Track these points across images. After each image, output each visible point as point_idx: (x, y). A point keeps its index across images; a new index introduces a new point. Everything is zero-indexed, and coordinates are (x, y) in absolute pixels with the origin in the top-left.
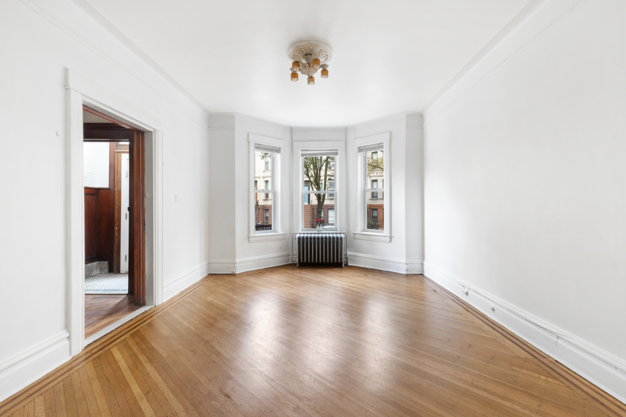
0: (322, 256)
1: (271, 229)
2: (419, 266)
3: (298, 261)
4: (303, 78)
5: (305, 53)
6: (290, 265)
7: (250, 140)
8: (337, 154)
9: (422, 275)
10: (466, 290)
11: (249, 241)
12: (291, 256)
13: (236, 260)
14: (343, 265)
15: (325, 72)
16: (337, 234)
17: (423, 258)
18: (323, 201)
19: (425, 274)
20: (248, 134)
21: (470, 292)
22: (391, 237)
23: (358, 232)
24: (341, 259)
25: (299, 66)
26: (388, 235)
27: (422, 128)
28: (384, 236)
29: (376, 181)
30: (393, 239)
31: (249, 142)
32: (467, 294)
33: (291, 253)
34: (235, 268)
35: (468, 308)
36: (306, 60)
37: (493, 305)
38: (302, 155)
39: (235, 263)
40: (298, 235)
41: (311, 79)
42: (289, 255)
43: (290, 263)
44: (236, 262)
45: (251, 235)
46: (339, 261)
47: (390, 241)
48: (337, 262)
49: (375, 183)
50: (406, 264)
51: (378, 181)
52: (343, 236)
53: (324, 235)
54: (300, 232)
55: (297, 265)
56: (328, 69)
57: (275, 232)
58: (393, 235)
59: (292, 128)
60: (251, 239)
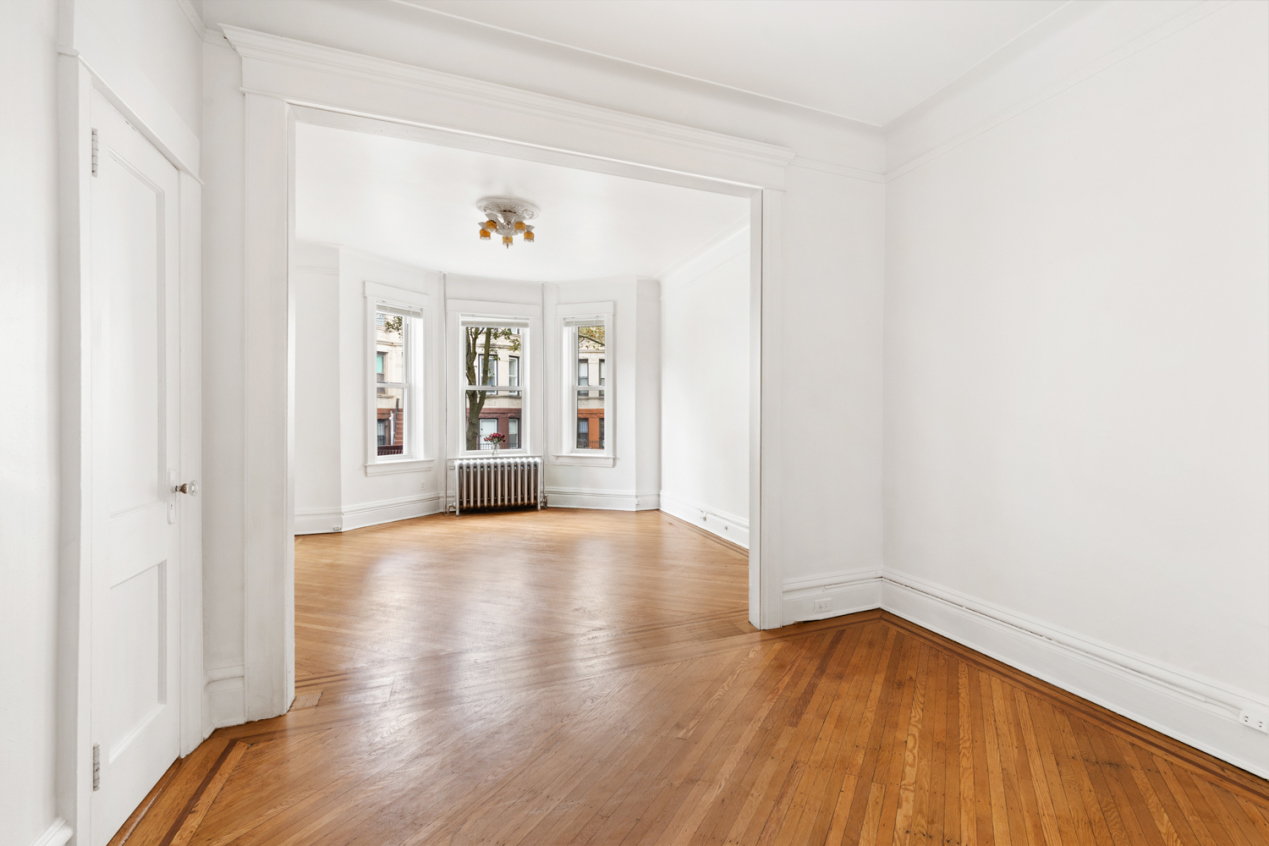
0: (503, 495)
1: (401, 452)
2: (655, 498)
3: (458, 506)
4: (496, 237)
5: (503, 209)
6: (442, 514)
7: (367, 294)
8: (525, 325)
9: (658, 510)
10: (704, 515)
11: (366, 474)
12: (441, 500)
13: (343, 507)
14: (539, 507)
15: (529, 236)
16: (527, 457)
17: (660, 487)
18: (482, 402)
19: (661, 509)
20: (364, 283)
21: (709, 516)
22: (614, 459)
23: (564, 453)
24: (536, 498)
25: (495, 227)
26: (611, 456)
27: (659, 302)
28: (605, 458)
29: (585, 361)
30: (618, 462)
31: (365, 297)
32: (705, 519)
33: (442, 494)
34: (341, 521)
35: (707, 535)
36: (505, 219)
37: (727, 523)
38: (464, 323)
39: (341, 513)
40: (457, 463)
41: (508, 241)
42: (439, 498)
43: (442, 510)
44: (343, 511)
45: (369, 463)
46: (532, 501)
47: (614, 465)
48: (529, 504)
49: (583, 366)
50: (637, 496)
51: (589, 361)
52: (538, 460)
53: (505, 461)
54: (461, 457)
55: (457, 513)
56: (533, 231)
57: (412, 458)
58: (618, 456)
59: (445, 275)
60: (369, 470)
